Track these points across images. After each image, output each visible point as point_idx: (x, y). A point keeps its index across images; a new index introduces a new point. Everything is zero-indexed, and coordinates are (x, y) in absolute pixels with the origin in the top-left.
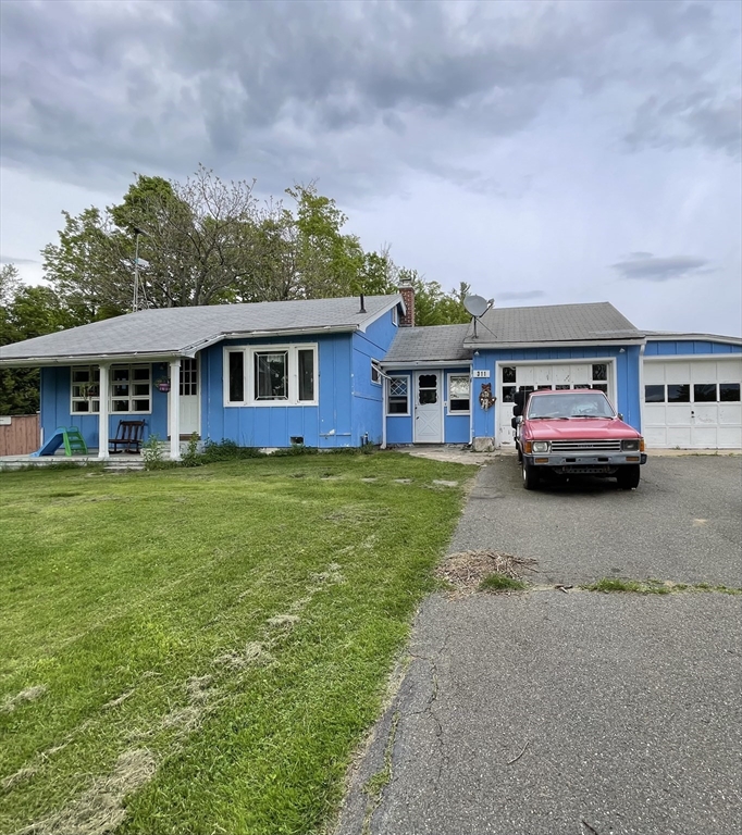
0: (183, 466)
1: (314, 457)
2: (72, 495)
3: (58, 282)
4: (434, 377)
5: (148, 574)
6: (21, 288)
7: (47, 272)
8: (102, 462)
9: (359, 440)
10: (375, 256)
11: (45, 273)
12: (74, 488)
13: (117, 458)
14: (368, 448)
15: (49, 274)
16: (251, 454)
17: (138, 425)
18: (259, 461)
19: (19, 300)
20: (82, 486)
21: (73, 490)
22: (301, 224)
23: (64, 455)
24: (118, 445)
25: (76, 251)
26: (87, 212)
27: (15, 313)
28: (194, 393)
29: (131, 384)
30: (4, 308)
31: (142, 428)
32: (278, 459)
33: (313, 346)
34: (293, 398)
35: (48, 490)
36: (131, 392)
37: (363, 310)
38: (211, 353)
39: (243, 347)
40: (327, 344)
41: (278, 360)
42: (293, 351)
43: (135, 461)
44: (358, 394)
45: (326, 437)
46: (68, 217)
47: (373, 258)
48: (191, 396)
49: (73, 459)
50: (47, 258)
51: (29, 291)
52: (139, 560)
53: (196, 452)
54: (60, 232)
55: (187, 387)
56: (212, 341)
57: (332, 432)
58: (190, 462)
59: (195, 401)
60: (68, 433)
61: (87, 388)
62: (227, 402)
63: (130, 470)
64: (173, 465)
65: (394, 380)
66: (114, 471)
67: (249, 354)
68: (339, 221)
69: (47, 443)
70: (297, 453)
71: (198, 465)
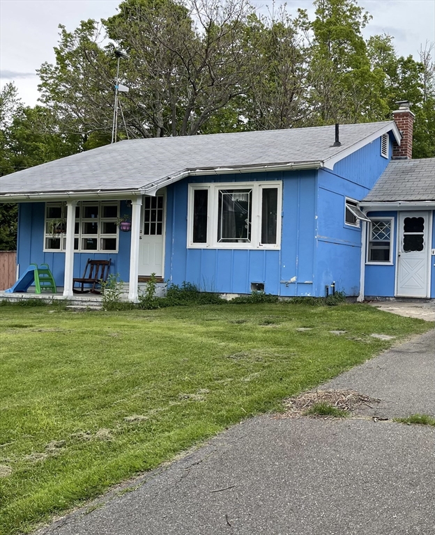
0: (139, 308)
1: (273, 306)
2: (26, 327)
3: (52, 103)
4: (421, 220)
5: (55, 382)
6: (19, 109)
7: (41, 93)
8: (66, 300)
9: (323, 289)
10: (410, 60)
11: (39, 95)
12: (31, 321)
13: (79, 297)
14: (333, 299)
15: (43, 96)
16: (212, 300)
17: (104, 264)
18: (216, 306)
19: (16, 123)
20: (38, 321)
21: (30, 322)
22: (317, 26)
23: (34, 292)
24: (85, 285)
25: (70, 68)
26: (83, 24)
27: (13, 136)
28: (160, 233)
29: (100, 221)
30: (3, 132)
31: (109, 268)
32: (235, 307)
33: (277, 184)
34: (255, 241)
35: (9, 322)
36: (99, 230)
37: (337, 143)
38: (176, 189)
39: (208, 184)
40: (292, 183)
41: (242, 199)
42: (257, 189)
43: (94, 301)
44: (324, 238)
45: (287, 284)
46: (64, 31)
47: (407, 64)
48: (156, 236)
49: (41, 297)
50: (42, 78)
51: (27, 111)
52: (53, 374)
53: (155, 295)
54: (55, 48)
55: (153, 225)
56: (174, 178)
57: (293, 279)
58: (148, 304)
59: (159, 242)
60: (39, 270)
61: (55, 224)
62: (190, 244)
63: (90, 310)
64: (129, 307)
65: (376, 222)
66: (75, 310)
67: (213, 191)
68: (361, 20)
69: (21, 279)
70: (257, 300)
71: (155, 308)
